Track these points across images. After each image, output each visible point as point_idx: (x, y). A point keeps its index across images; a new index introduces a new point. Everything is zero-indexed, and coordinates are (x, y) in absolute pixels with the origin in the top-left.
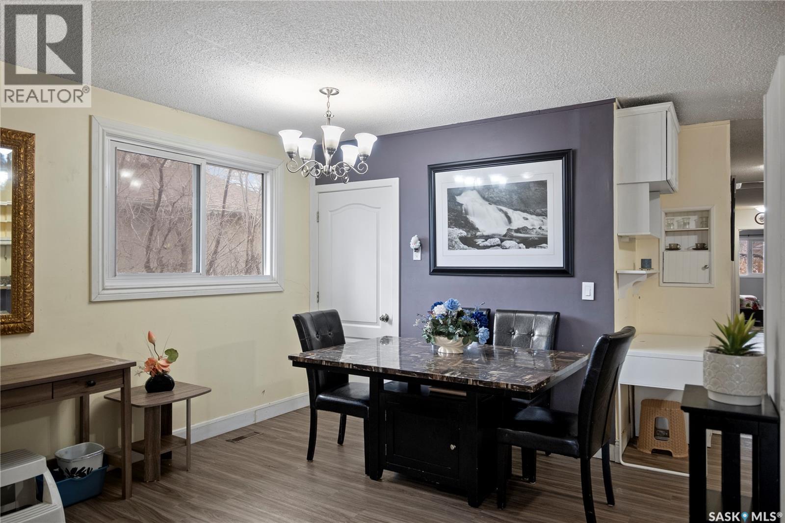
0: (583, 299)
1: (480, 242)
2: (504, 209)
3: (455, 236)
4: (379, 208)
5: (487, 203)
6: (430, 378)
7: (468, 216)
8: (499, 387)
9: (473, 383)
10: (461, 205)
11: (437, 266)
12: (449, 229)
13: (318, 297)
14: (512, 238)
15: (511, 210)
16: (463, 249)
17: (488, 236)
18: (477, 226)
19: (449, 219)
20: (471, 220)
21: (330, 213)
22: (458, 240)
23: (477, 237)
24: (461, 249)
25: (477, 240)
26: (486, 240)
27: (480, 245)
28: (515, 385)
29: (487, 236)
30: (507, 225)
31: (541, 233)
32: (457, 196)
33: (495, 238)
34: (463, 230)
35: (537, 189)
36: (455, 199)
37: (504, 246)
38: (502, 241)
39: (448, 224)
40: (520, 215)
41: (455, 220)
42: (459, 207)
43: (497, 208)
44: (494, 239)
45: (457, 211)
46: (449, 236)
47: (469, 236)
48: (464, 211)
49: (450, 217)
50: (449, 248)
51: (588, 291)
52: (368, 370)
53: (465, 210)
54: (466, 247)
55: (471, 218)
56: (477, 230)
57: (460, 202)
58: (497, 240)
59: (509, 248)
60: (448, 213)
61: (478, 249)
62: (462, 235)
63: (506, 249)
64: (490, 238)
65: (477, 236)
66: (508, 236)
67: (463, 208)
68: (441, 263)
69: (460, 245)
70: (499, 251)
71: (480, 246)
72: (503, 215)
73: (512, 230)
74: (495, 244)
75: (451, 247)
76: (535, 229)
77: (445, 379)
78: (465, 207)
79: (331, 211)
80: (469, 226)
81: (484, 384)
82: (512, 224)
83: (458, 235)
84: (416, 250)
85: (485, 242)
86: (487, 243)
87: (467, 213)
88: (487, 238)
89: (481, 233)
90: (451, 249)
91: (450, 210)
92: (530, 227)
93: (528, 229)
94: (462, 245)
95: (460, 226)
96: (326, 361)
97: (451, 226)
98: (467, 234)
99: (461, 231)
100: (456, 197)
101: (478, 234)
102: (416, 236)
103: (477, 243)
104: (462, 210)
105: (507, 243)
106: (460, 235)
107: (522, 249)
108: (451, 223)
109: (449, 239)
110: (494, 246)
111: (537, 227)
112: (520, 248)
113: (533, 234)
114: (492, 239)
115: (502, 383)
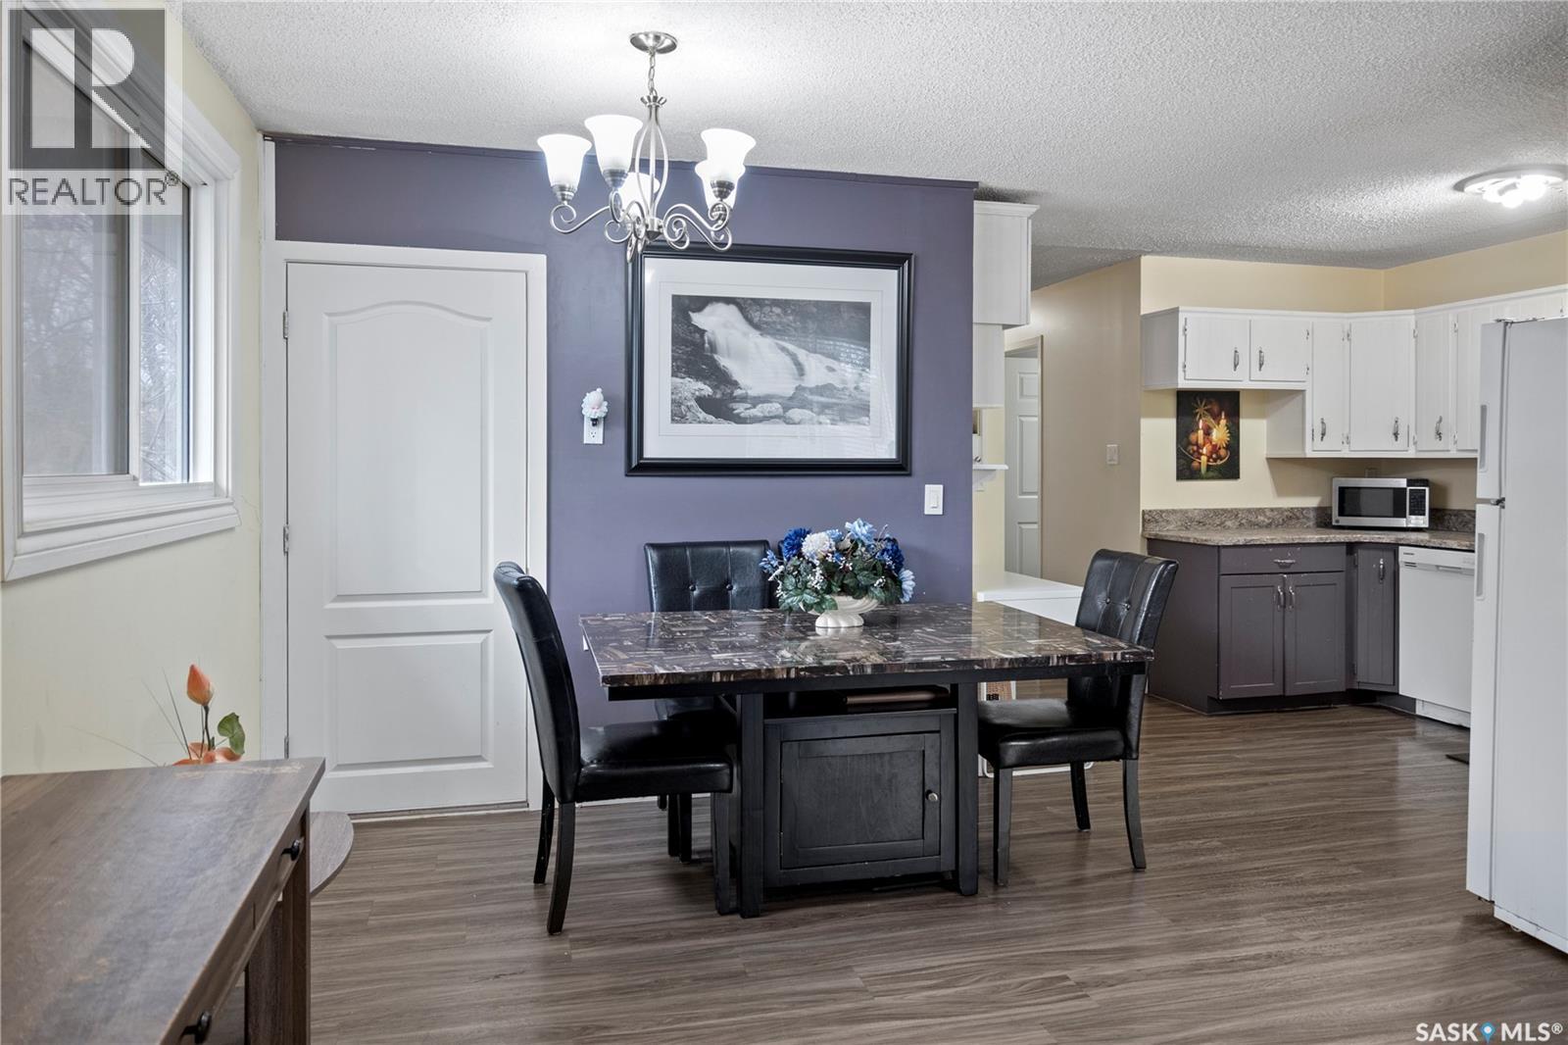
0: (926, 513)
1: (740, 409)
2: (791, 347)
3: (687, 394)
4: (488, 319)
5: (757, 333)
6: (977, 667)
7: (716, 356)
8: (1103, 661)
9: (1058, 662)
10: (702, 332)
11: (645, 456)
12: (675, 379)
13: (286, 537)
14: (804, 405)
15: (804, 351)
16: (706, 422)
17: (759, 397)
18: (736, 377)
19: (674, 359)
20: (722, 364)
21: (327, 318)
22: (693, 403)
23: (734, 399)
24: (700, 422)
25: (734, 405)
26: (754, 407)
27: (742, 415)
28: (1127, 653)
29: (755, 398)
30: (797, 379)
31: (859, 397)
32: (694, 312)
33: (771, 402)
34: (705, 384)
35: (852, 317)
36: (688, 319)
37: (789, 418)
38: (786, 409)
39: (673, 369)
40: (821, 362)
41: (688, 363)
42: (697, 336)
43: (777, 344)
44: (770, 405)
45: (693, 343)
46: (672, 393)
47: (718, 396)
48: (707, 345)
49: (676, 355)
50: (673, 420)
51: (933, 499)
52: (838, 674)
53: (710, 343)
54: (710, 418)
55: (723, 361)
56: (735, 384)
57: (700, 326)
58: (775, 407)
59: (799, 423)
60: (673, 345)
61: (736, 423)
62: (703, 393)
63: (794, 424)
64: (763, 402)
65: (735, 397)
66: (798, 400)
67: (706, 338)
68: (654, 450)
69: (699, 415)
70: (780, 428)
71: (740, 418)
72: (788, 360)
73: (804, 389)
74: (771, 414)
75: (678, 416)
76: (847, 389)
77: (1007, 663)
78: (710, 335)
79: (330, 315)
80: (720, 377)
81: (1078, 661)
82: (805, 377)
83: (694, 394)
84: (595, 422)
85: (752, 410)
86: (756, 412)
87: (713, 348)
88: (756, 401)
89: (744, 392)
90: (677, 422)
91: (677, 340)
92: (840, 386)
93: (835, 388)
94: (702, 415)
95: (698, 375)
96: (723, 673)
97: (679, 374)
98: (715, 393)
99: (700, 385)
100: (690, 313)
101: (738, 392)
102: (599, 390)
103: (736, 412)
104: (704, 343)
105: (795, 413)
106: (697, 393)
107: (825, 426)
108: (678, 367)
109: (673, 401)
110: (772, 417)
111: (851, 386)
112: (820, 423)
113: (845, 399)
114: (765, 405)
115: (1107, 655)
